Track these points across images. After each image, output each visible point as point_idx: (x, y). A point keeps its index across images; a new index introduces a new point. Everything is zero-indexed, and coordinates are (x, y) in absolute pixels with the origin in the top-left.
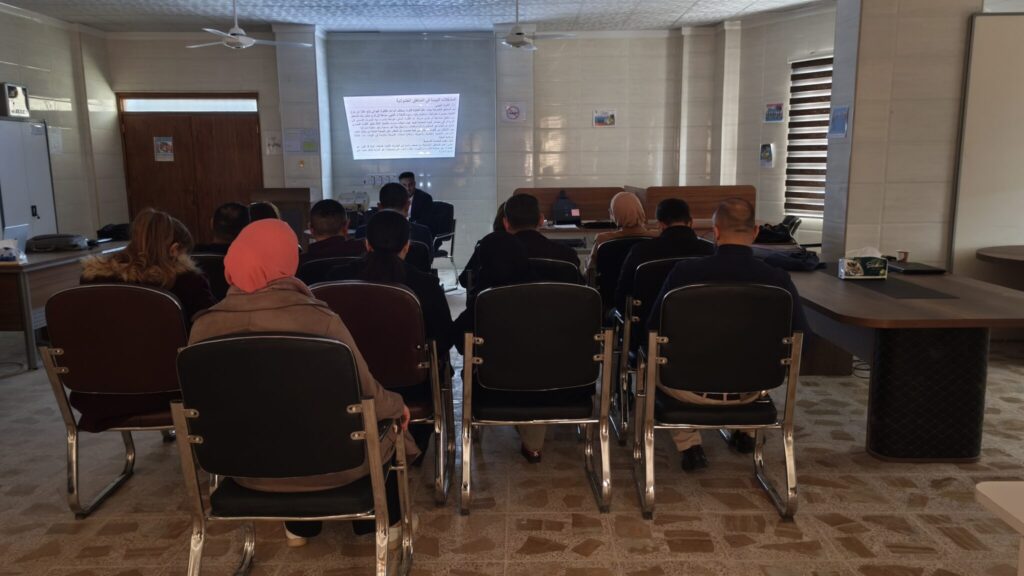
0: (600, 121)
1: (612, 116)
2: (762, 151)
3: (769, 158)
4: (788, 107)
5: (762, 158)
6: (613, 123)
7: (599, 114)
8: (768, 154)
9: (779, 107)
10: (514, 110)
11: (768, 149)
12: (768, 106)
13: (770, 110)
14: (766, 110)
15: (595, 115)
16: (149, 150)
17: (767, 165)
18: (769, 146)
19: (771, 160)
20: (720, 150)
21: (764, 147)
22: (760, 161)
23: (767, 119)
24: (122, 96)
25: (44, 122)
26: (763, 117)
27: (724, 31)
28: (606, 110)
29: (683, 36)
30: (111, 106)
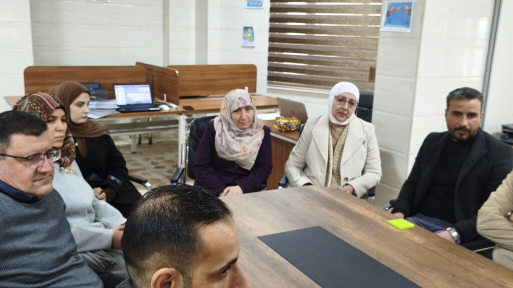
2: (244, 32)
3: (252, 38)
5: (244, 38)
8: (250, 35)
11: (250, 30)
17: (249, 44)
18: (252, 28)
19: (253, 40)
20: (206, 29)
21: (246, 29)
22: (243, 40)
23: (248, 5)
26: (244, 4)
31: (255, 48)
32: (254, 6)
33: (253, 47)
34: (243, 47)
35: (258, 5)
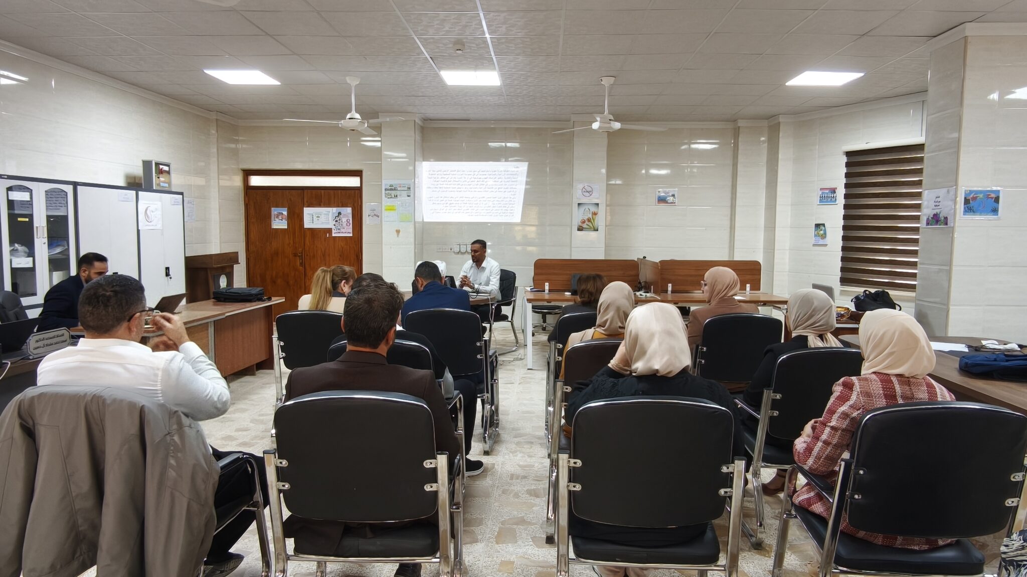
0: (662, 200)
1: (674, 196)
2: (816, 230)
3: (824, 236)
4: (841, 192)
5: (815, 236)
6: (674, 202)
7: (661, 194)
8: (822, 232)
9: (833, 191)
10: (589, 189)
11: (822, 227)
12: (822, 189)
13: (823, 193)
14: (821, 193)
15: (658, 194)
16: (267, 218)
17: (821, 242)
18: (824, 225)
19: (825, 237)
20: (775, 227)
21: (818, 226)
22: (814, 238)
23: (821, 201)
24: (248, 173)
25: (182, 194)
26: (817, 200)
27: (779, 123)
28: (667, 190)
29: (739, 127)
30: (238, 181)
32: (827, 202)
33: (826, 245)
34: (814, 245)
35: (831, 201)
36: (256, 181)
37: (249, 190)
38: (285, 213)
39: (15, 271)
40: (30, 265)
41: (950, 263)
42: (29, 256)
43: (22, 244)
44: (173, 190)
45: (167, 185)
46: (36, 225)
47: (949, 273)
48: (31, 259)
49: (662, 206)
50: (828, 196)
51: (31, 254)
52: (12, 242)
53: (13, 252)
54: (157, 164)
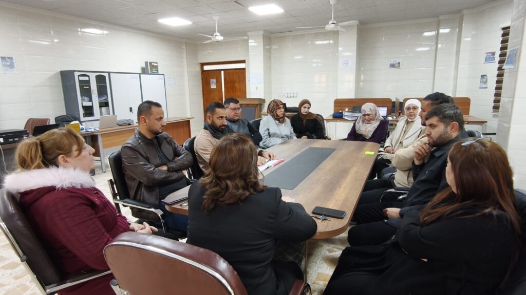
0: (392, 66)
1: (399, 63)
2: (481, 79)
3: (486, 82)
4: (498, 53)
5: (481, 82)
6: (399, 66)
7: (392, 63)
8: (485, 80)
9: (493, 54)
11: (485, 77)
12: (487, 53)
13: (487, 56)
14: (485, 56)
15: (390, 63)
16: (209, 84)
17: (484, 86)
18: (486, 75)
20: (457, 78)
21: (483, 76)
22: (480, 84)
23: (486, 61)
24: (203, 65)
25: (164, 75)
26: (483, 60)
27: (463, 15)
28: (396, 60)
29: (440, 20)
30: (198, 69)
31: (488, 89)
32: (489, 61)
33: (486, 88)
34: (480, 88)
35: (492, 60)
36: (206, 68)
37: (203, 72)
38: (215, 81)
39: (84, 107)
40: (91, 105)
41: (513, 97)
42: (90, 101)
43: (87, 97)
44: (160, 73)
45: (156, 71)
46: (92, 88)
47: (512, 102)
48: (91, 102)
49: (393, 69)
50: (490, 57)
51: (91, 100)
52: (82, 96)
53: (83, 100)
54: (150, 63)
